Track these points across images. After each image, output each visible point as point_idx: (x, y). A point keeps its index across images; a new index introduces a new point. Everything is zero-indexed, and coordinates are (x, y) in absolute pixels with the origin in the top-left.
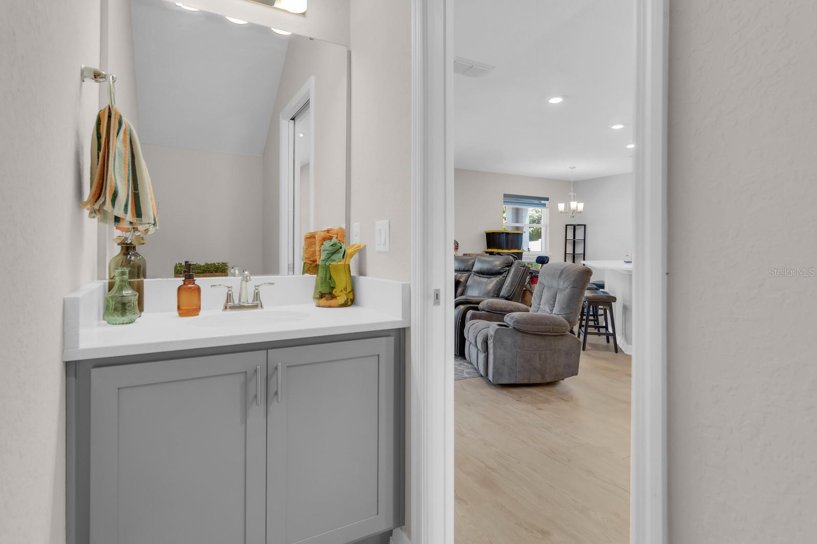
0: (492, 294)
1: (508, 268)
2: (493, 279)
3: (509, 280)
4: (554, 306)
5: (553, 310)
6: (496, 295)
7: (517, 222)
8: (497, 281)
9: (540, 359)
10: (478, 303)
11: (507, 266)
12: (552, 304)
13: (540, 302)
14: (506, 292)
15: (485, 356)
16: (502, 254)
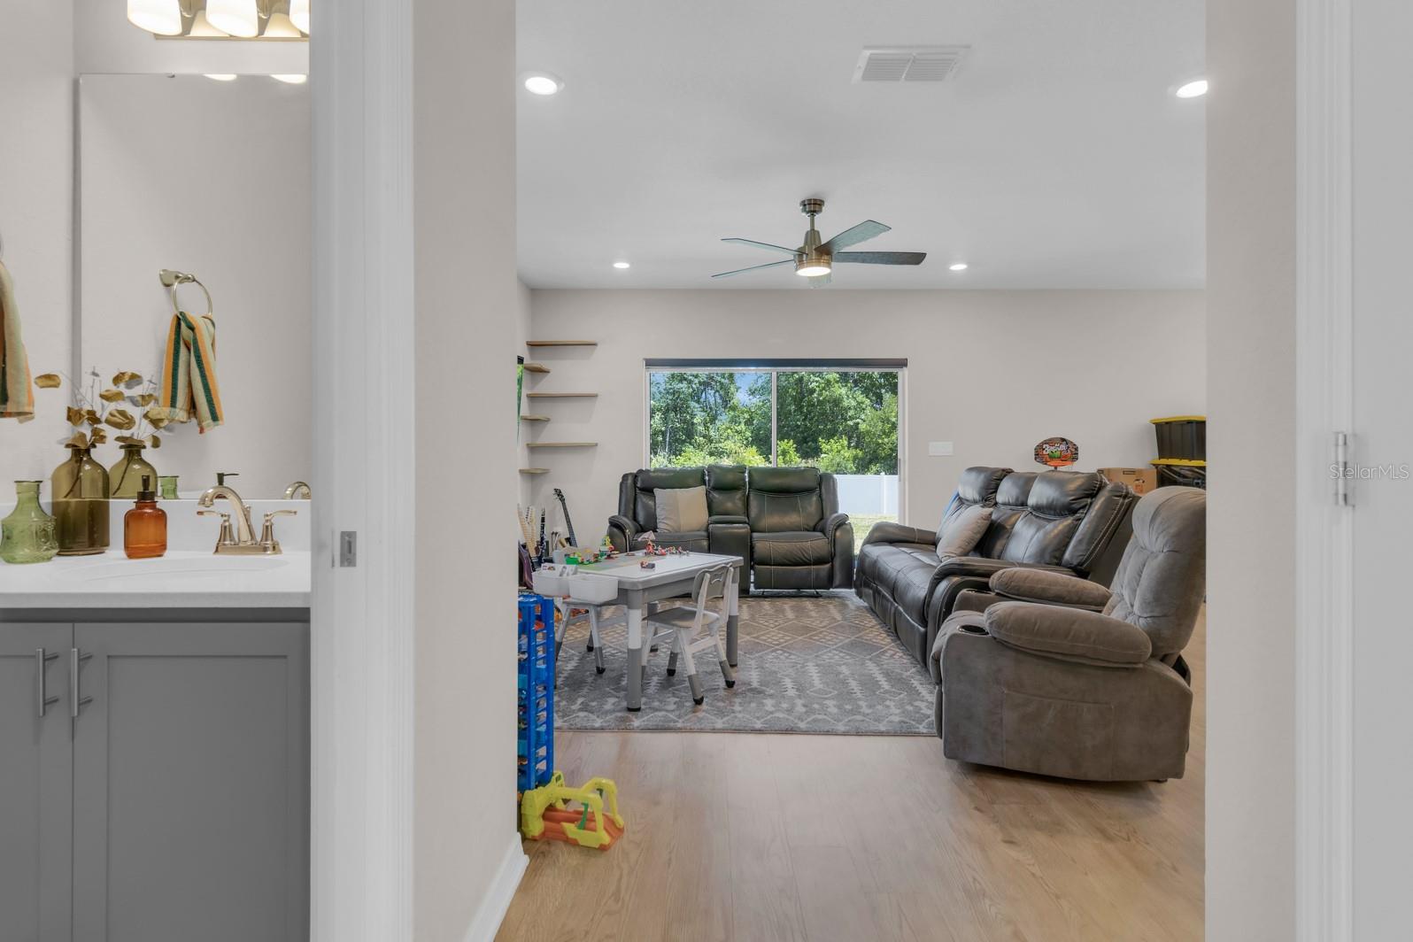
0: (1047, 558)
1: (1089, 500)
2: (1057, 522)
3: (1085, 526)
4: (1136, 595)
6: (1055, 561)
8: (1062, 529)
11: (1088, 496)
12: (1135, 590)
14: (1074, 555)
16: (1175, 469)
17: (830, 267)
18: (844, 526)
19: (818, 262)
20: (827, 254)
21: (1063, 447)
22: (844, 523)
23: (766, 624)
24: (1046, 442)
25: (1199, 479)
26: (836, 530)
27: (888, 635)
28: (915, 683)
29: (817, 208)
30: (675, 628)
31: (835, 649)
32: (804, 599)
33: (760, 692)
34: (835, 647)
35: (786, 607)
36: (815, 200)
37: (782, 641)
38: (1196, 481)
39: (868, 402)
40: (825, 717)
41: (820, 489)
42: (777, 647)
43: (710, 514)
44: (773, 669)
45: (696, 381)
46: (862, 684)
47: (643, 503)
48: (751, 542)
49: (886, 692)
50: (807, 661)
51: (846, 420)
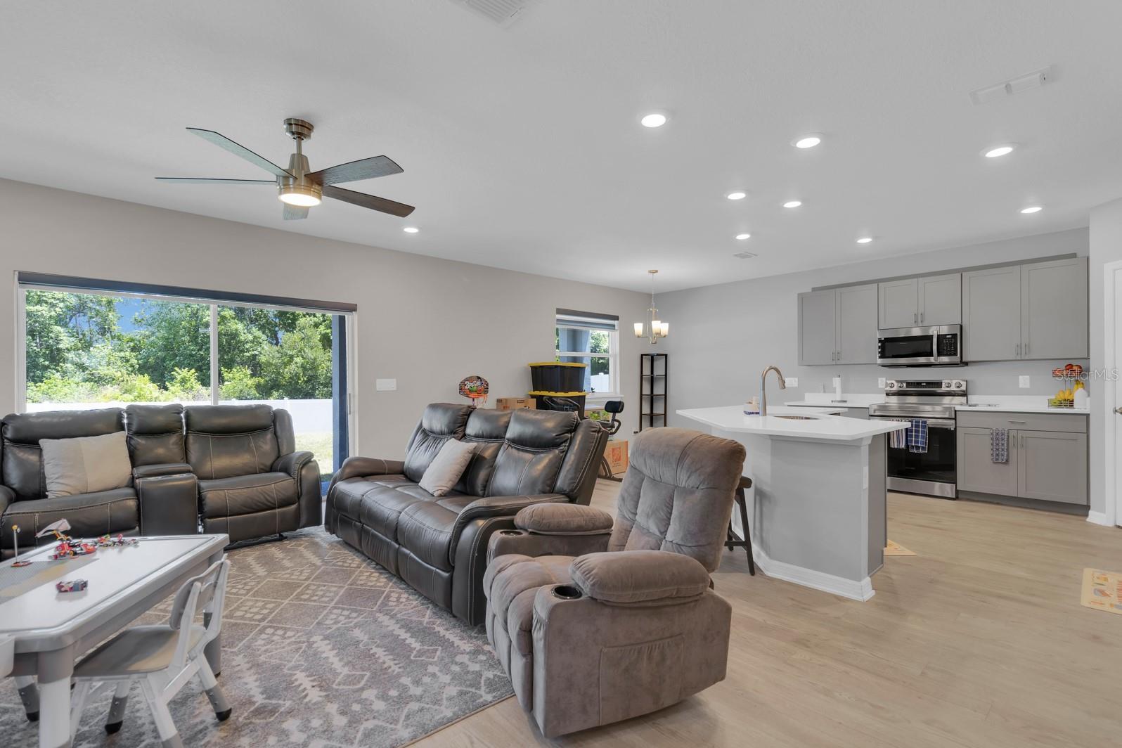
1: (569, 435)
2: (542, 455)
3: (571, 458)
4: (669, 524)
5: (666, 531)
6: (548, 488)
7: (575, 350)
8: (550, 460)
9: (650, 658)
10: (514, 511)
11: (570, 431)
12: (663, 520)
13: (637, 508)
14: (567, 482)
15: (526, 664)
16: (555, 399)
17: (320, 198)
18: (310, 464)
19: (308, 190)
20: (320, 185)
21: (479, 383)
22: (310, 461)
23: (234, 591)
24: (467, 379)
25: (567, 406)
26: (302, 468)
27: (381, 573)
28: (441, 630)
29: (306, 131)
30: (135, 676)
31: (335, 608)
32: (268, 545)
33: (273, 711)
34: (332, 604)
35: (250, 560)
36: (302, 121)
37: (265, 611)
38: (565, 407)
39: (264, 337)
40: (376, 722)
41: (275, 426)
42: (262, 624)
43: (134, 464)
44: (273, 661)
45: (62, 305)
46: (390, 650)
47: (17, 458)
48: (199, 493)
49: (420, 653)
50: (310, 634)
51: (243, 351)
